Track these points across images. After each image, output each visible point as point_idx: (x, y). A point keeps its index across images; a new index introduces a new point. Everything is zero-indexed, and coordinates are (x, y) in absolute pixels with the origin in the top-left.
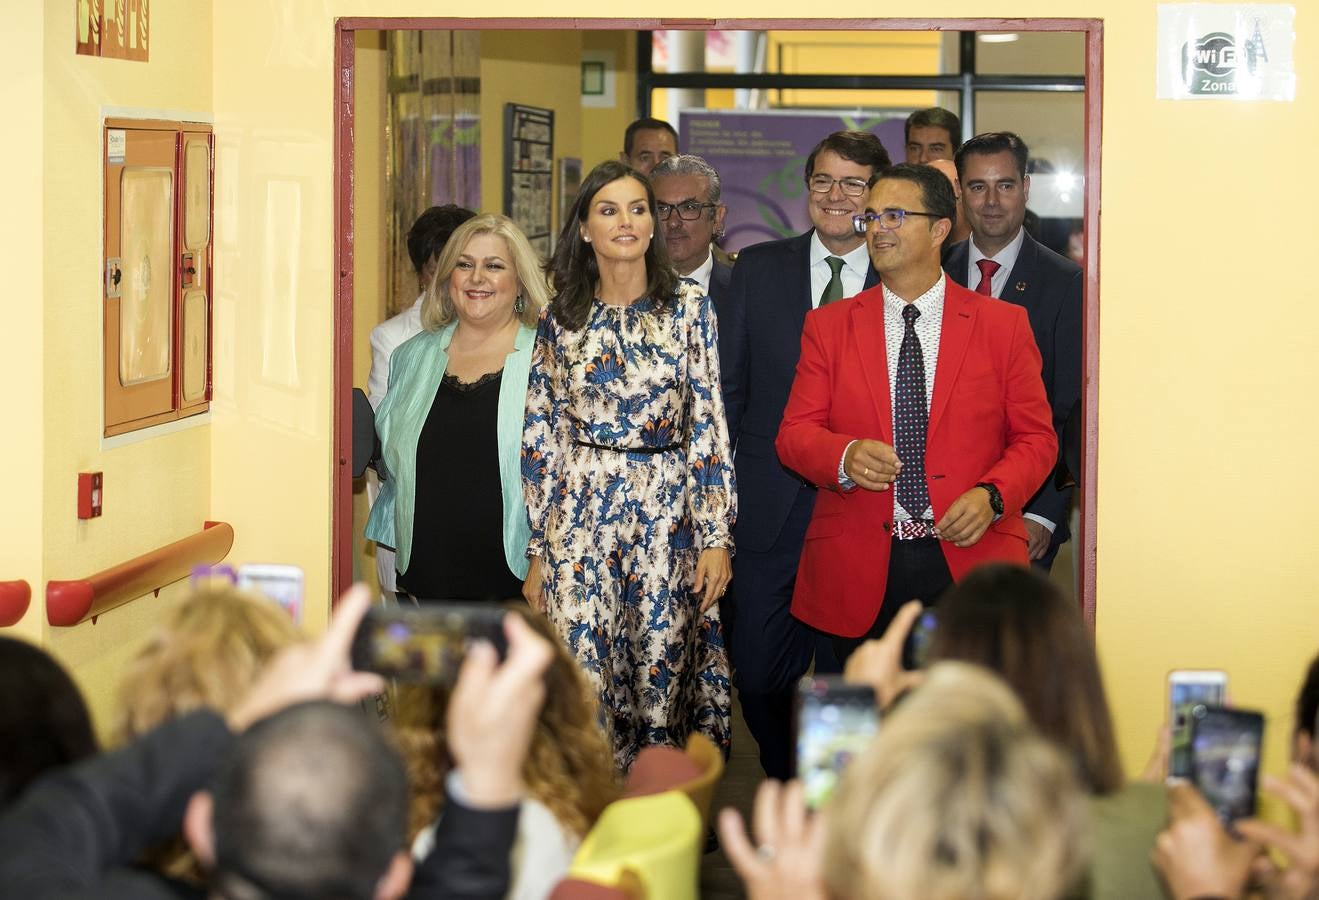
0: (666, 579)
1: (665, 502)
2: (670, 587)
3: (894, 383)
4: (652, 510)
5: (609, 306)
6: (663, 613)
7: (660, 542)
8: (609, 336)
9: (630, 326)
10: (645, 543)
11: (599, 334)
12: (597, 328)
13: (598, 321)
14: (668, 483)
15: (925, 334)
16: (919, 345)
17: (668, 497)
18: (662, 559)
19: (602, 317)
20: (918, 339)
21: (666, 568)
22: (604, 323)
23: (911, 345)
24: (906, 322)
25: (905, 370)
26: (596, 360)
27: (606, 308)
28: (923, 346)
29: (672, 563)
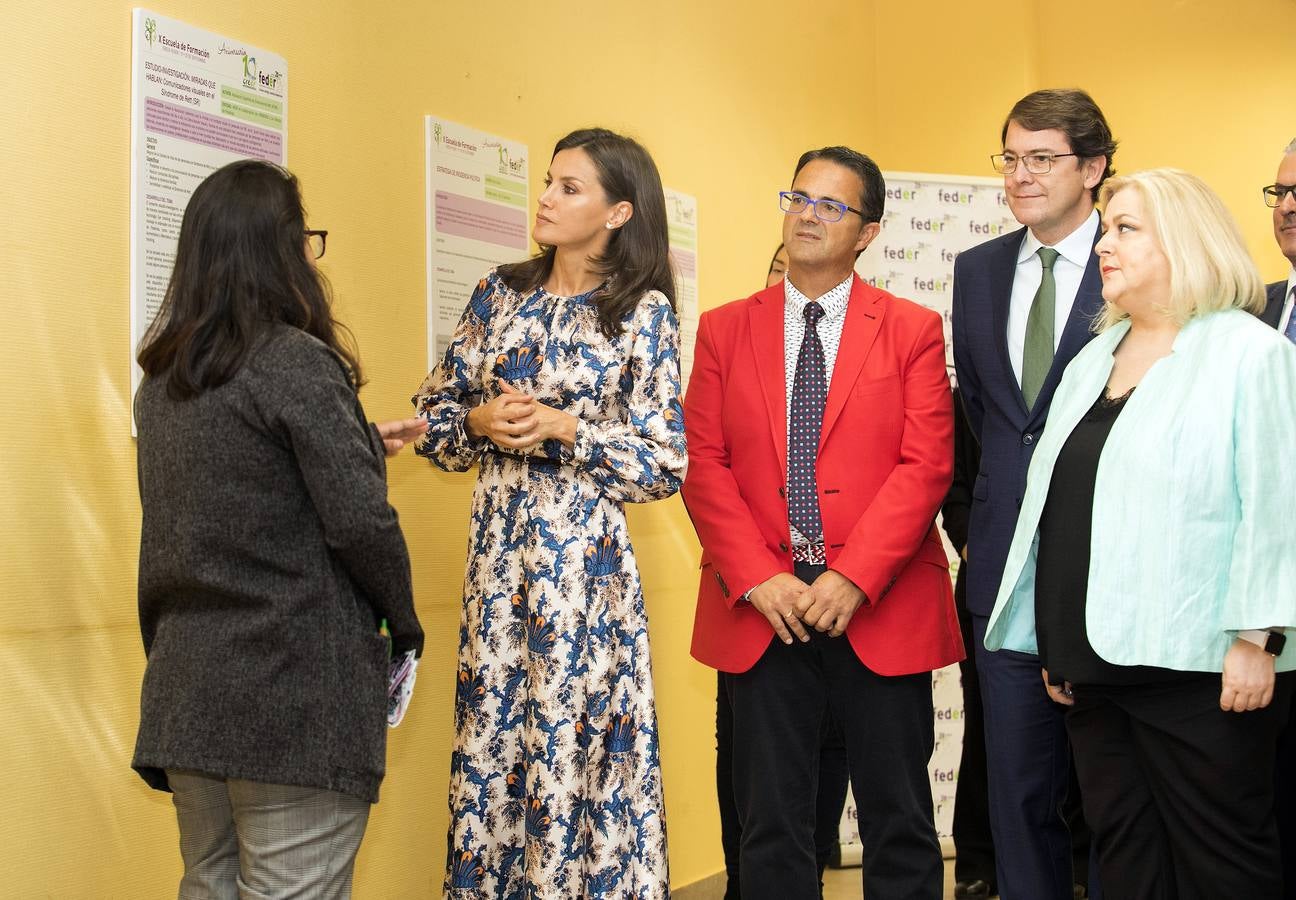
0: (584, 612)
1: (578, 520)
2: (588, 622)
3: (791, 388)
4: (562, 533)
5: (549, 295)
6: (582, 654)
7: (573, 570)
8: (538, 328)
9: (564, 321)
10: (553, 575)
11: (527, 324)
12: (527, 316)
13: (530, 308)
14: (583, 497)
15: (827, 335)
16: (821, 347)
17: (582, 514)
18: (577, 588)
19: (539, 305)
20: (819, 341)
21: (583, 600)
22: (535, 312)
23: (812, 346)
24: (807, 322)
25: (804, 373)
26: (513, 351)
27: (545, 297)
28: (825, 348)
29: (590, 592)
